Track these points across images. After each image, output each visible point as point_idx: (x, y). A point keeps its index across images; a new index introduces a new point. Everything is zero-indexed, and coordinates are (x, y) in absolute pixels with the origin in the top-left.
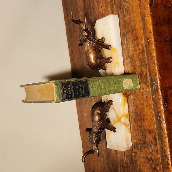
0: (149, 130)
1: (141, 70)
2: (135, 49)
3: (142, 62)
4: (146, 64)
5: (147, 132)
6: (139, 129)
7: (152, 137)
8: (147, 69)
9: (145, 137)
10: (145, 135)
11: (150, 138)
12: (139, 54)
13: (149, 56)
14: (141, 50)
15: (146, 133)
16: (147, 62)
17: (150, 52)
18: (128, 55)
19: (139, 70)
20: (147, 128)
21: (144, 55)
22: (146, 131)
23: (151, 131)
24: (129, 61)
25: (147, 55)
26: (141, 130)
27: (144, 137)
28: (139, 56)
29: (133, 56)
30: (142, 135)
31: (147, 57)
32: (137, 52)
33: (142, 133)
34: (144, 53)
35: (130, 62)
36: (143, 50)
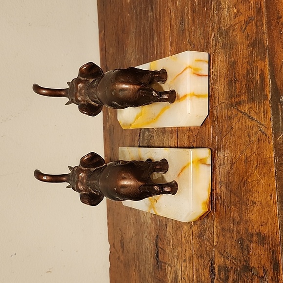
0: (259, 234)
1: (249, 67)
2: (238, 11)
3: (255, 43)
4: (264, 47)
5: (255, 238)
6: (233, 230)
7: (266, 256)
8: (267, 60)
9: (248, 251)
10: (248, 246)
11: (262, 256)
12: (247, 23)
13: (274, 23)
14: (253, 12)
15: (251, 242)
16: (267, 43)
17: (278, 12)
18: (220, 28)
19: (245, 66)
20: (255, 228)
21: (259, 24)
22: (252, 235)
23: (264, 238)
24: (220, 45)
25: (269, 22)
26: (238, 232)
27: (246, 252)
28: (248, 28)
29: (231, 31)
30: (239, 245)
31: (269, 28)
32: (242, 18)
33: (241, 239)
34: (262, 17)
35: (224, 46)
36: (259, 10)
